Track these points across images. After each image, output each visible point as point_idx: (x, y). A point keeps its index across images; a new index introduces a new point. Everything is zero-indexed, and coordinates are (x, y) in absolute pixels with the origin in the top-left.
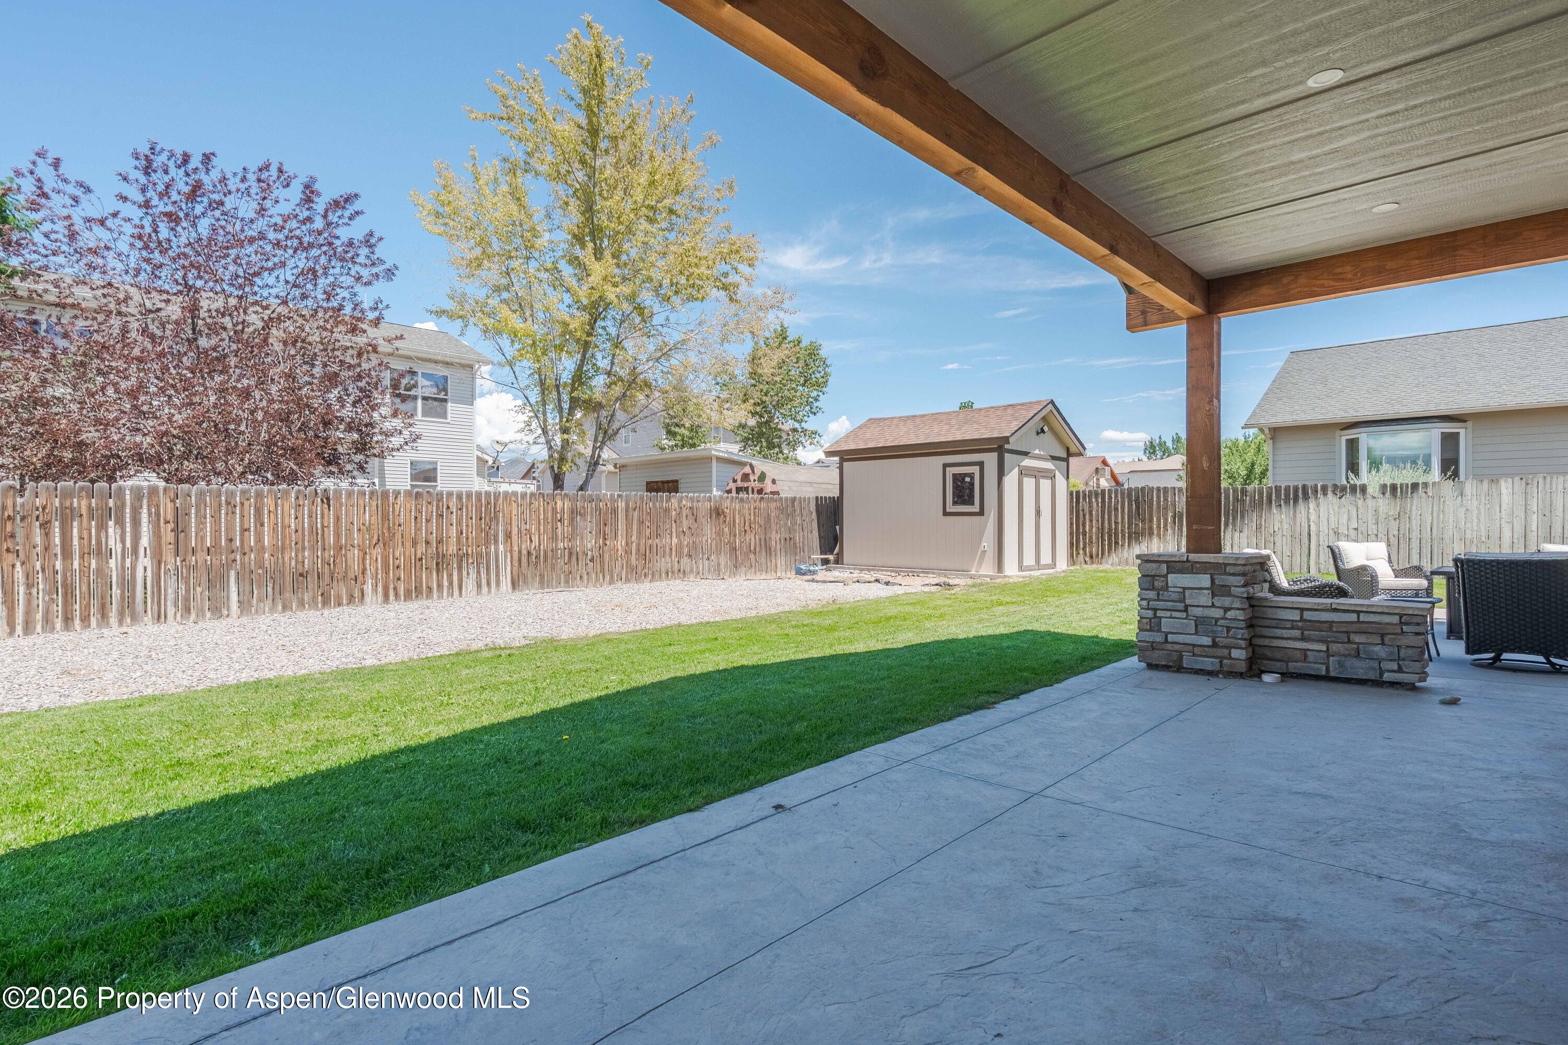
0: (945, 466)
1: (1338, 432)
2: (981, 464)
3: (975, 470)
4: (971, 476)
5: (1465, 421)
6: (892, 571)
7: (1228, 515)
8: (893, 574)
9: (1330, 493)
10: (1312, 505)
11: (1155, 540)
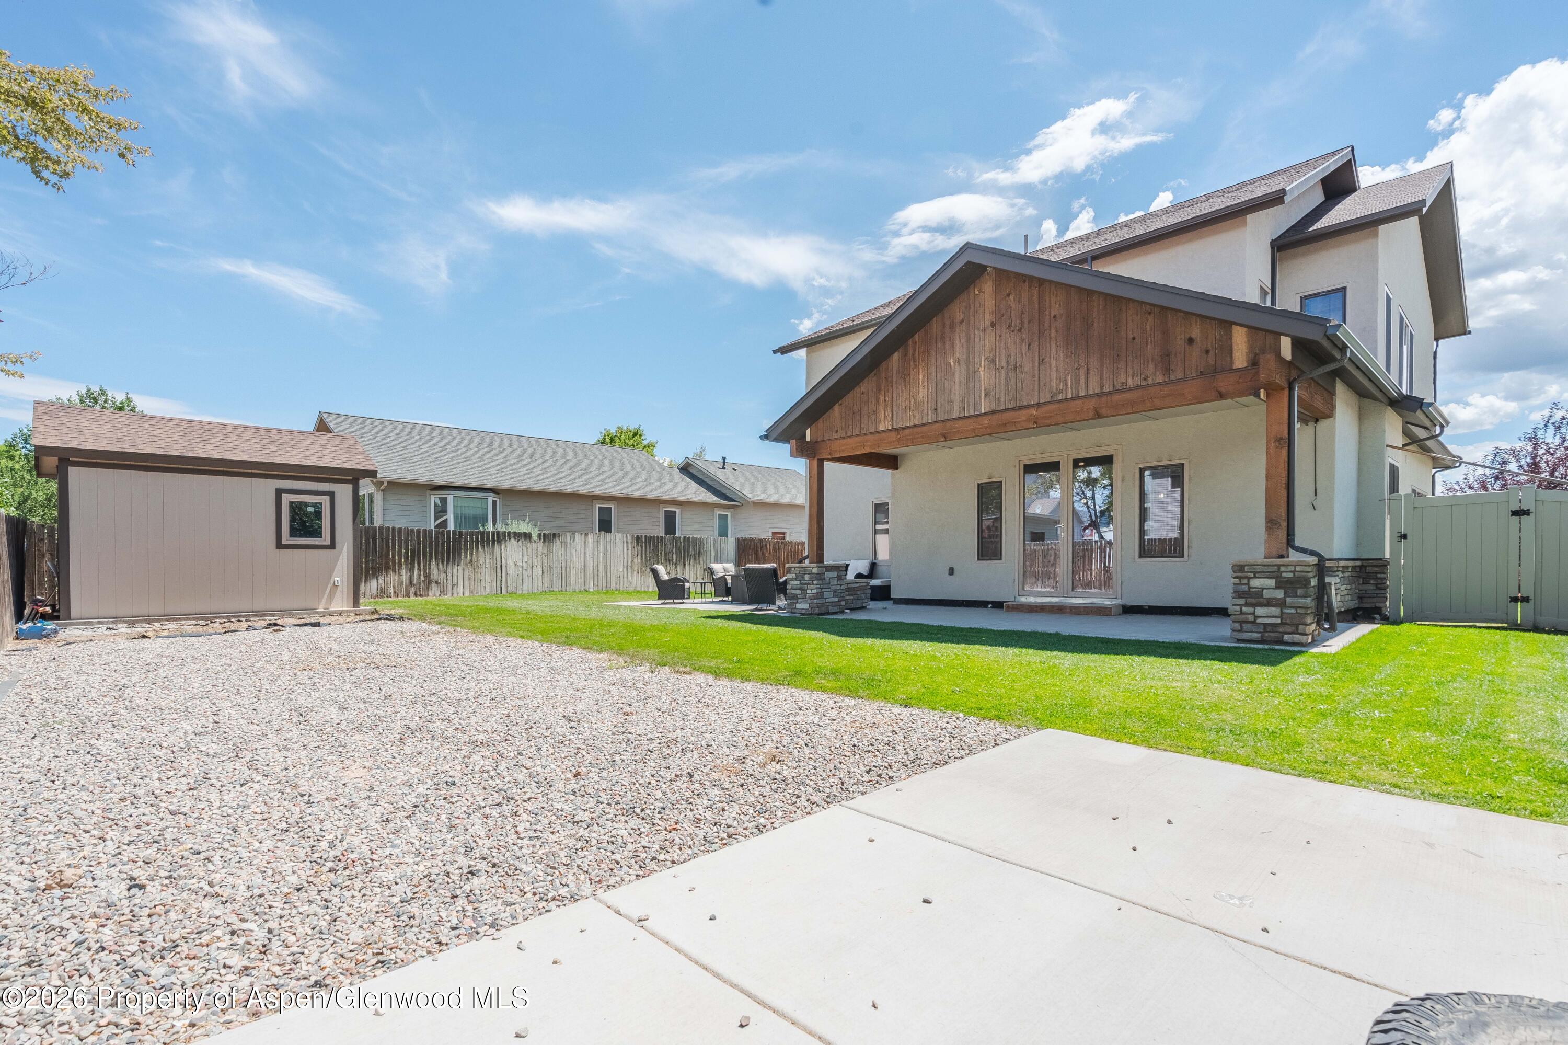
0: (279, 492)
1: (428, 492)
2: (332, 495)
3: (325, 501)
4: (317, 505)
5: (498, 494)
6: (197, 619)
7: (449, 552)
8: (203, 623)
9: (512, 539)
10: (503, 546)
11: (391, 573)
